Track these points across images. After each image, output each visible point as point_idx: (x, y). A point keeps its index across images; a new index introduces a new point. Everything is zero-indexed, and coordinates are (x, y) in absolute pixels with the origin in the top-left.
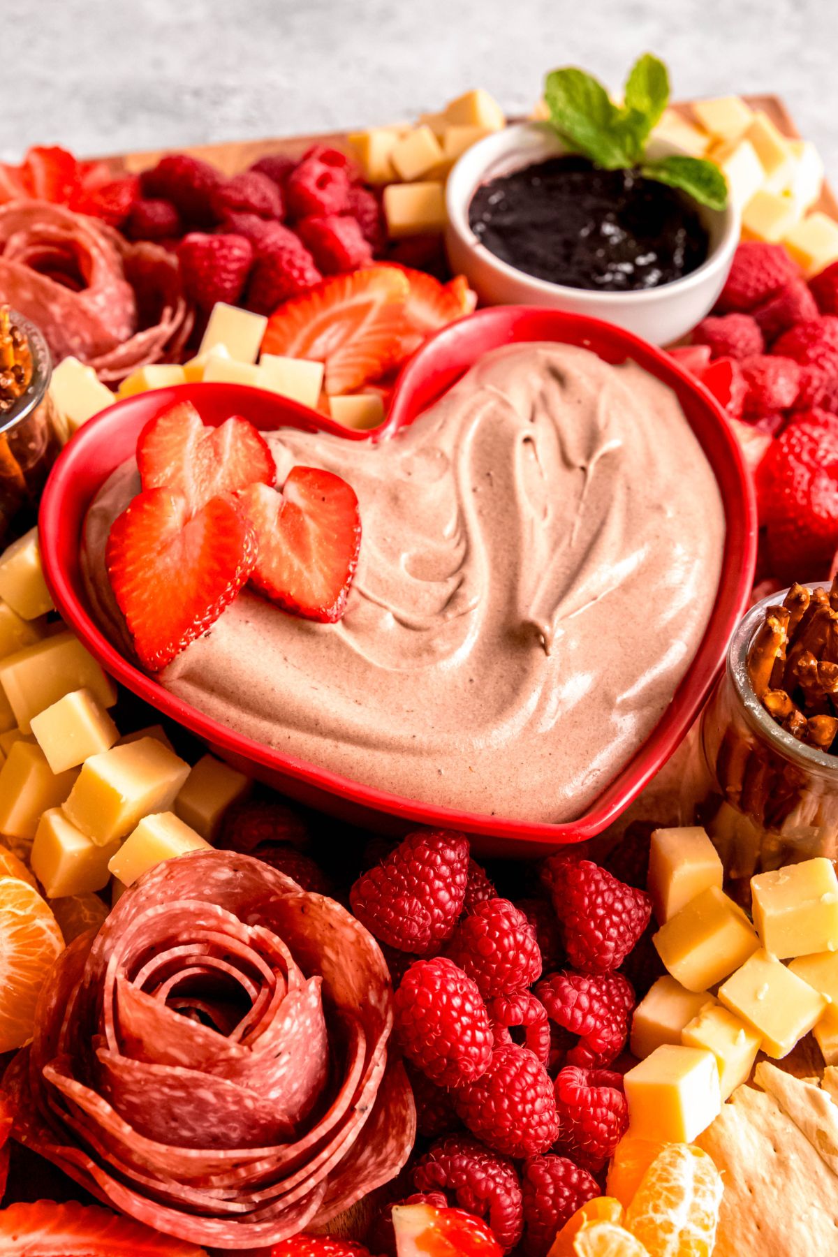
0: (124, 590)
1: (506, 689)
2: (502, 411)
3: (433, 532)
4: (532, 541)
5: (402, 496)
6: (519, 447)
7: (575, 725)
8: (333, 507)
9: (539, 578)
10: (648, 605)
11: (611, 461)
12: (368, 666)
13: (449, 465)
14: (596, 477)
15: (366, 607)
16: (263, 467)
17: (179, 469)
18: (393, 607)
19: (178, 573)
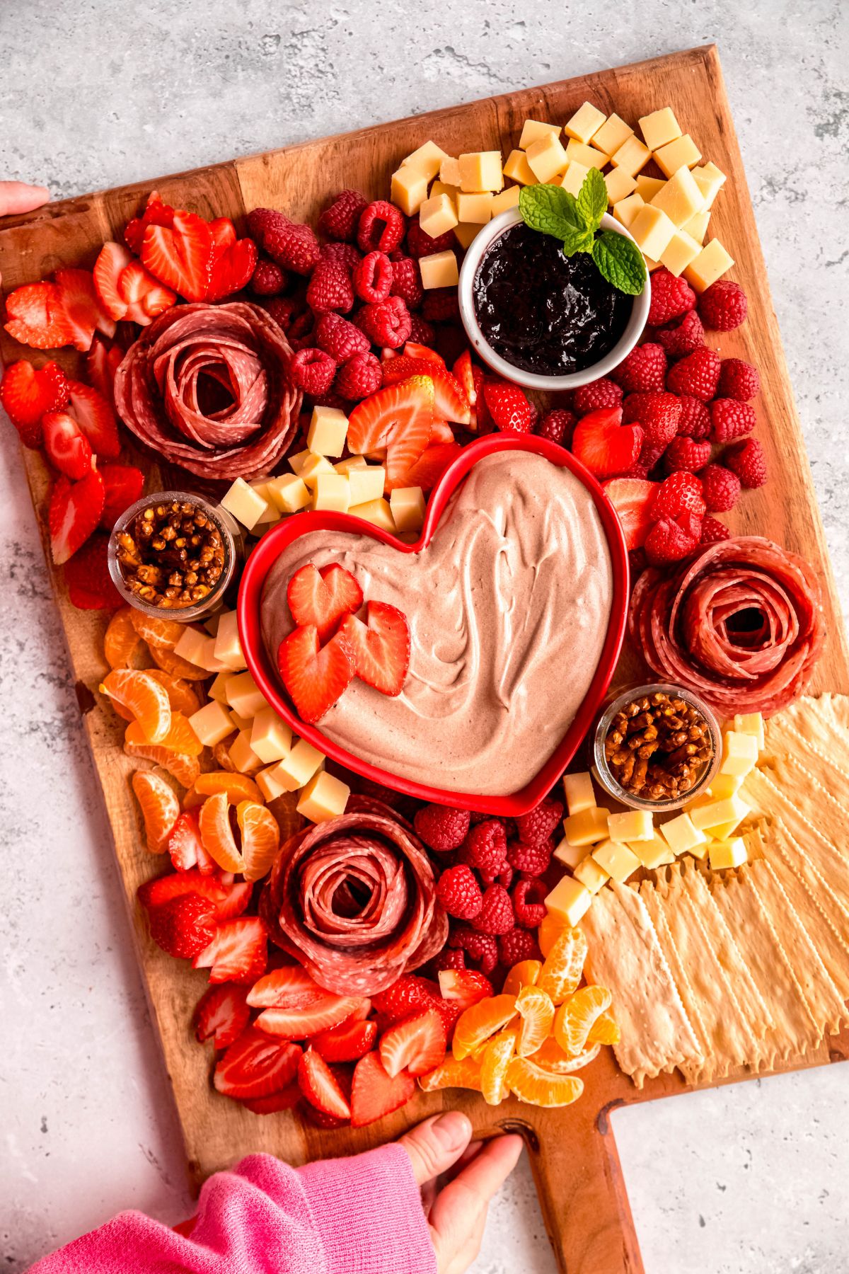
0: (289, 683)
1: (487, 730)
2: (488, 532)
3: (450, 628)
4: (503, 631)
5: (432, 605)
6: (498, 557)
7: (523, 746)
8: (395, 632)
9: (506, 657)
10: (564, 668)
11: (549, 564)
12: (417, 718)
13: (458, 575)
14: (540, 575)
15: (416, 684)
16: (356, 593)
17: (311, 605)
18: (430, 683)
19: (317, 678)
